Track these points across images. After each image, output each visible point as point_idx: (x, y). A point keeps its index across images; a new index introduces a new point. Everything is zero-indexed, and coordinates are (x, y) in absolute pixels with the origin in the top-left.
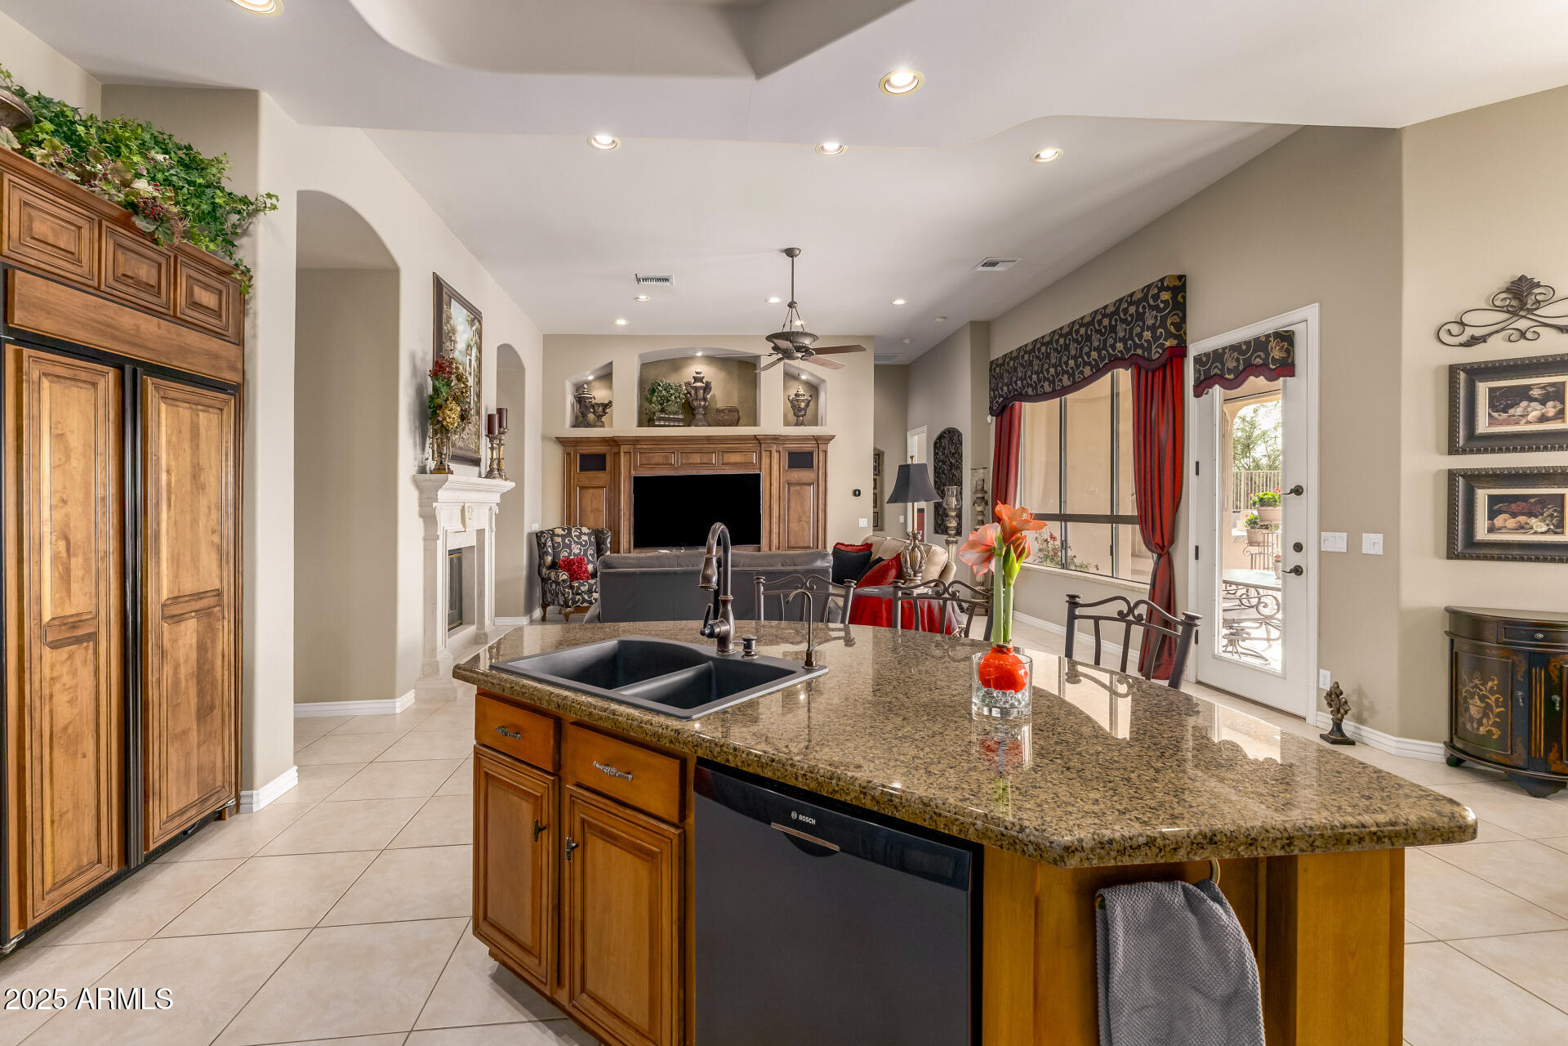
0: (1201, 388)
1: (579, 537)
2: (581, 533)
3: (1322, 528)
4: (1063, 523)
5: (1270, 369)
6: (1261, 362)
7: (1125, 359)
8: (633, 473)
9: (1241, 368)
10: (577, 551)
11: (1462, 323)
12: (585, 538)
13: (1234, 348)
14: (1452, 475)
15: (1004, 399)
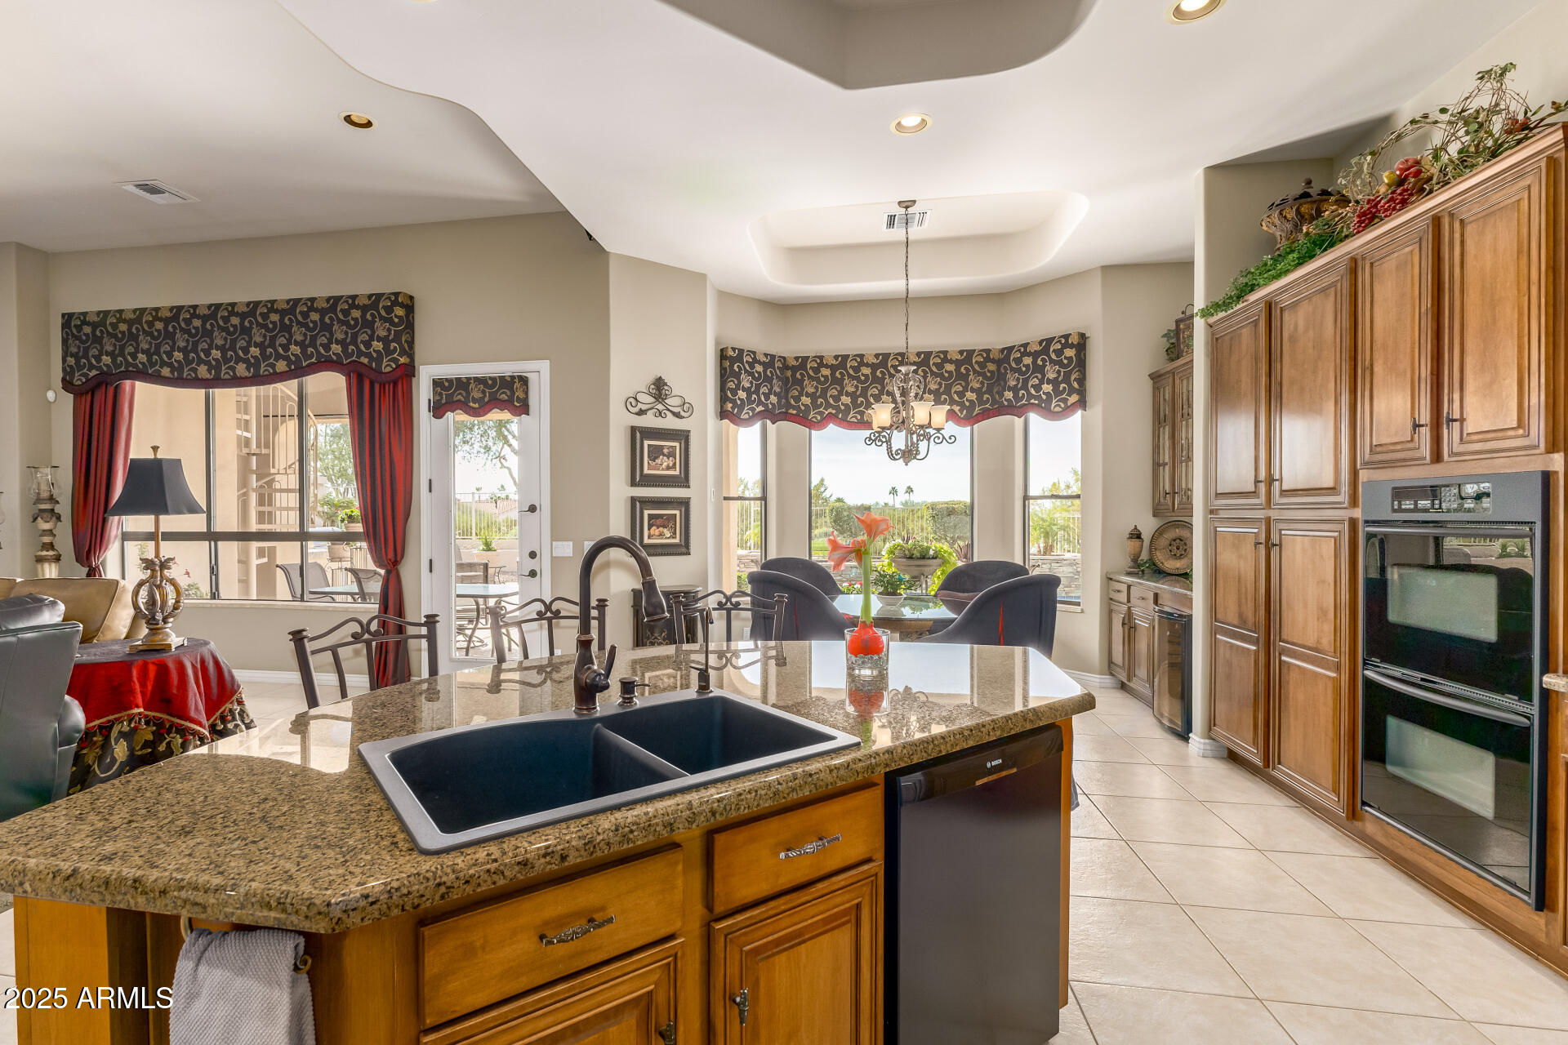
0: (438, 410)
3: (555, 537)
4: (213, 543)
5: (515, 406)
6: (506, 398)
7: (342, 364)
9: (486, 399)
11: (636, 399)
13: (480, 381)
14: (633, 500)
15: (102, 373)
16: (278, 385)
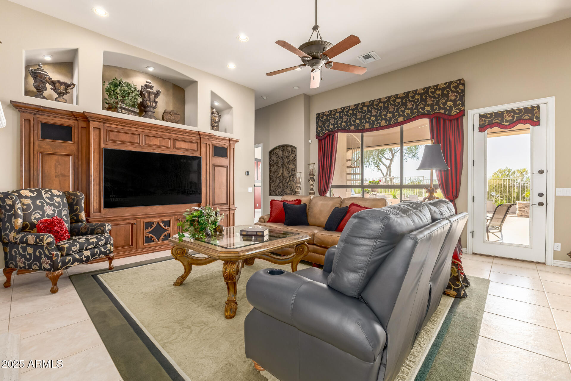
0: (482, 128)
1: (51, 198)
2: (53, 195)
3: (557, 187)
7: (429, 115)
8: (103, 146)
10: (50, 213)
12: (58, 200)
13: (508, 112)
15: (329, 131)
16: (352, 134)
